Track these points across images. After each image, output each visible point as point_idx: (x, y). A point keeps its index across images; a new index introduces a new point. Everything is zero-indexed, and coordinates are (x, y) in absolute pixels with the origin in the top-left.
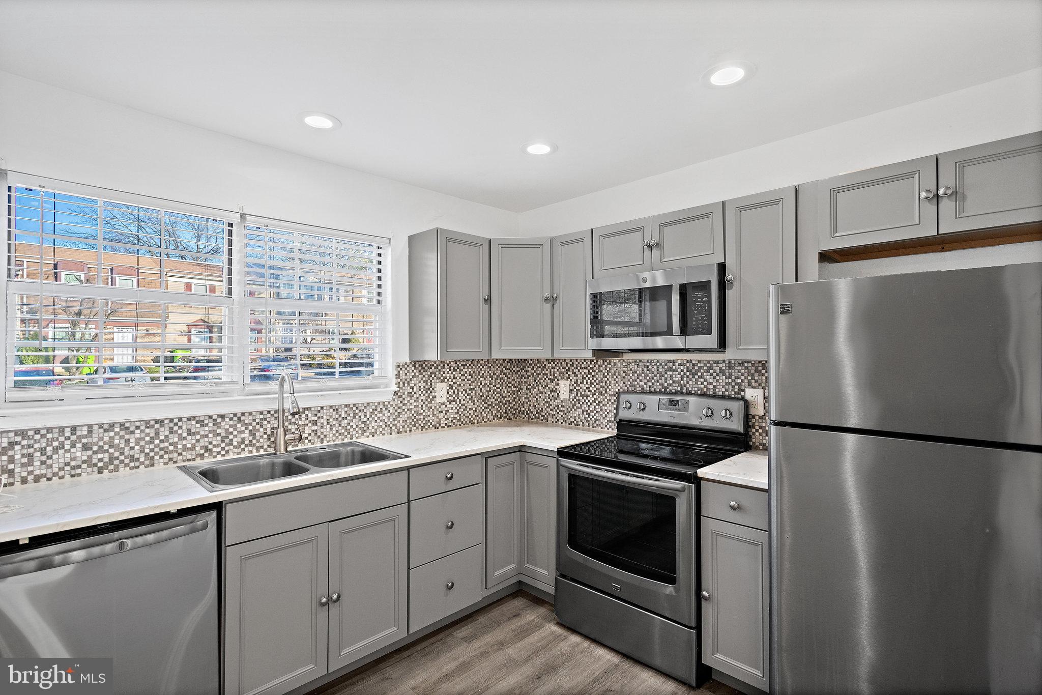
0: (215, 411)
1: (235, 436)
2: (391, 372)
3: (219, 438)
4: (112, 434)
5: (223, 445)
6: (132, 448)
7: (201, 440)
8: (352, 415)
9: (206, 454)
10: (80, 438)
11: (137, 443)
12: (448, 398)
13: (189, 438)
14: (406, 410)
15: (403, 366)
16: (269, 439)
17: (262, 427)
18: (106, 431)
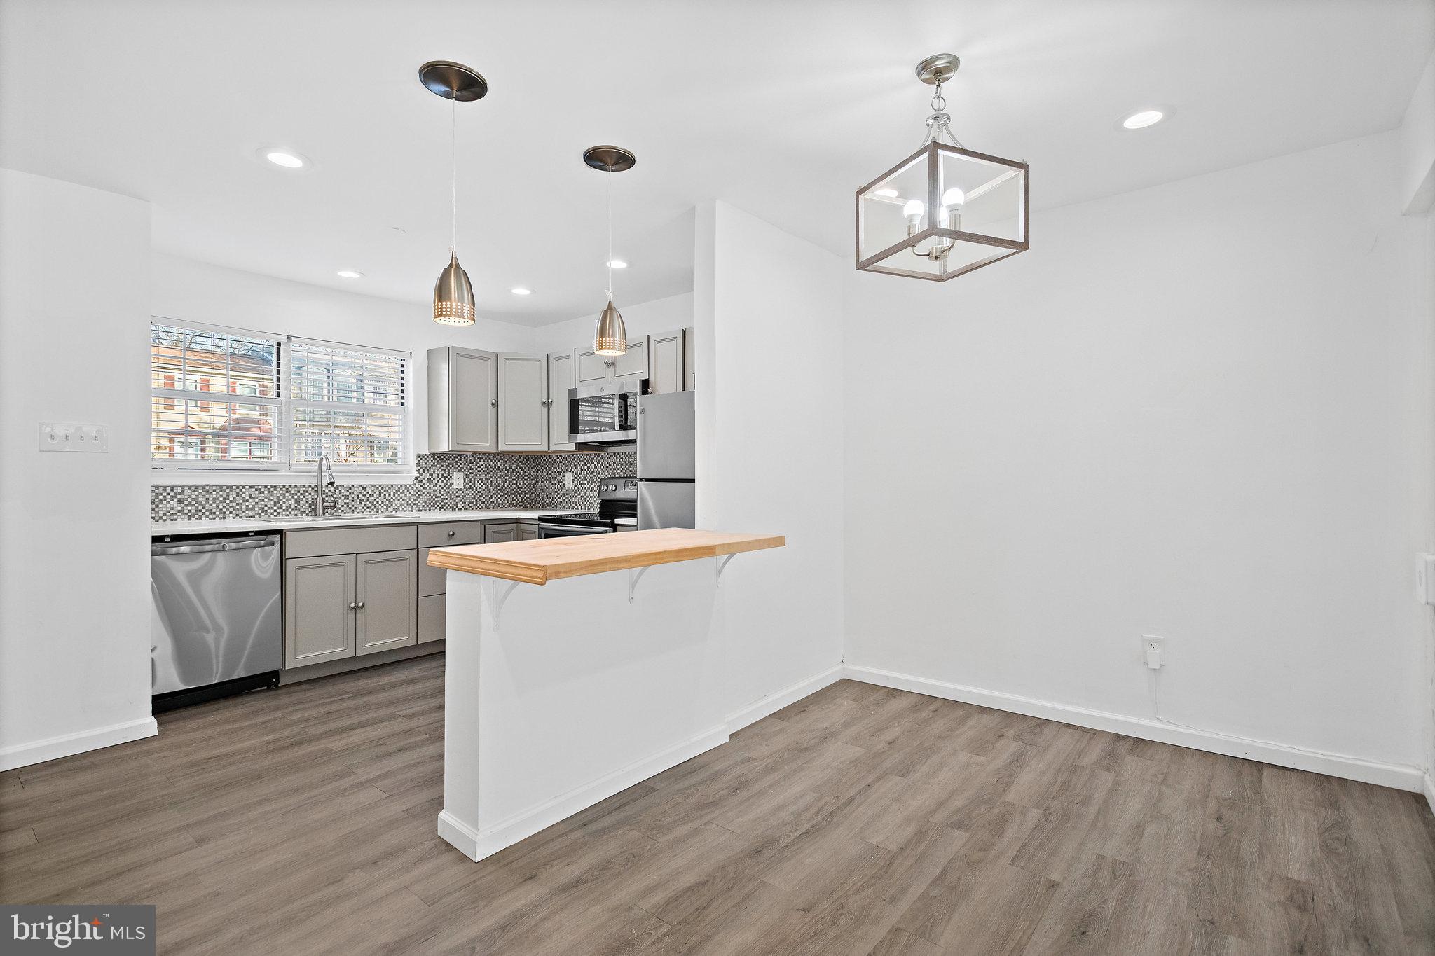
0: (270, 483)
1: (284, 502)
2: (413, 461)
3: (272, 503)
4: (197, 493)
5: (275, 508)
6: (211, 505)
7: (259, 503)
8: (378, 493)
9: (263, 514)
10: (176, 494)
11: (214, 502)
12: (464, 485)
13: (250, 501)
14: (426, 493)
15: (423, 457)
16: (310, 507)
17: (304, 497)
18: (193, 491)
